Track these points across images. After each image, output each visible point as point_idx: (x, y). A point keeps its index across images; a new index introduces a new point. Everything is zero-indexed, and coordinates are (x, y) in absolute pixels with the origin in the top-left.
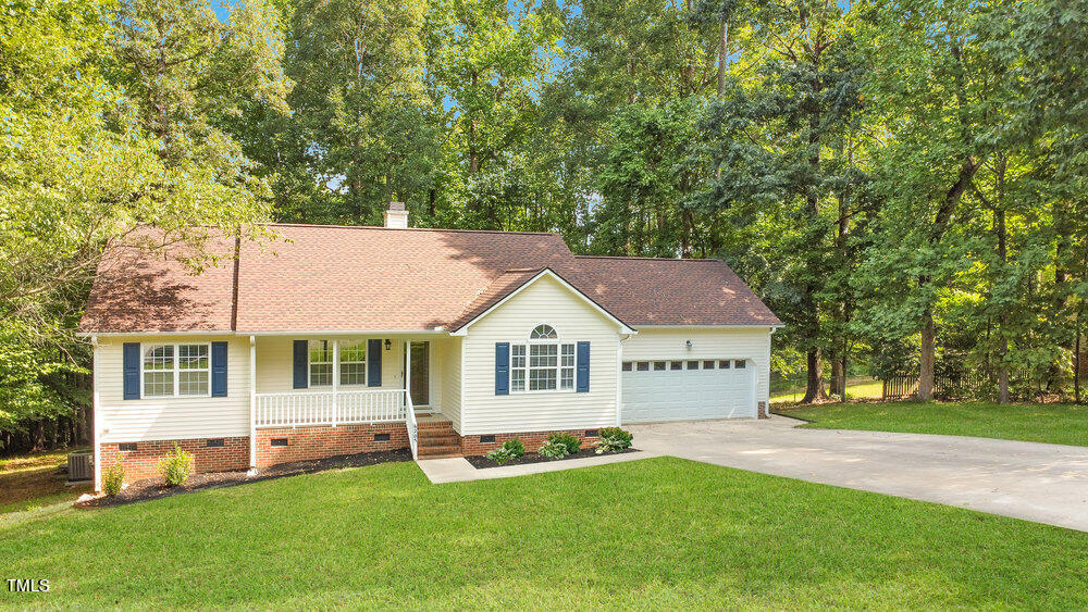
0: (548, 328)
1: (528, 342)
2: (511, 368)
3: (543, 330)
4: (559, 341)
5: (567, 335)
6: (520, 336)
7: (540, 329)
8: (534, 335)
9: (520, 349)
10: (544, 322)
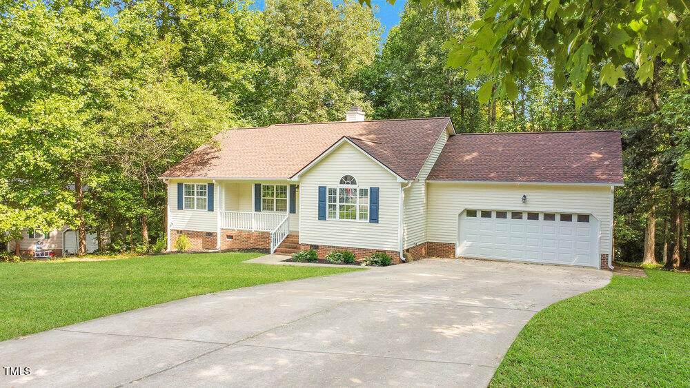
0: (351, 178)
1: (338, 186)
2: (328, 203)
3: (347, 179)
4: (357, 187)
5: (363, 183)
6: (333, 183)
7: (346, 178)
8: (341, 182)
9: (333, 191)
10: (348, 173)
